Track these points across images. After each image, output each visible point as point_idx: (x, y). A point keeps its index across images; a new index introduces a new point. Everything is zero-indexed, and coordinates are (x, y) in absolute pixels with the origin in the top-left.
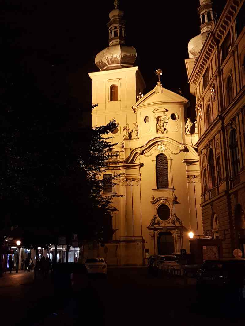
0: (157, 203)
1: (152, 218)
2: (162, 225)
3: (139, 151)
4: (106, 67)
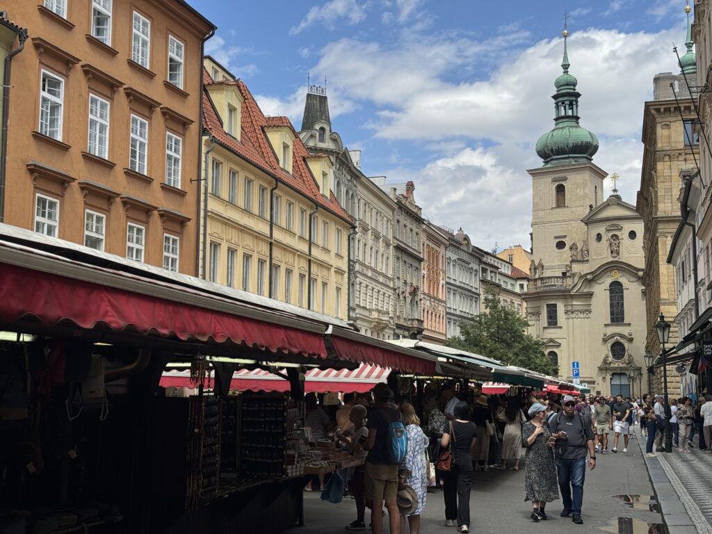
0: (610, 341)
1: (604, 356)
2: (616, 365)
3: (589, 277)
4: (549, 159)
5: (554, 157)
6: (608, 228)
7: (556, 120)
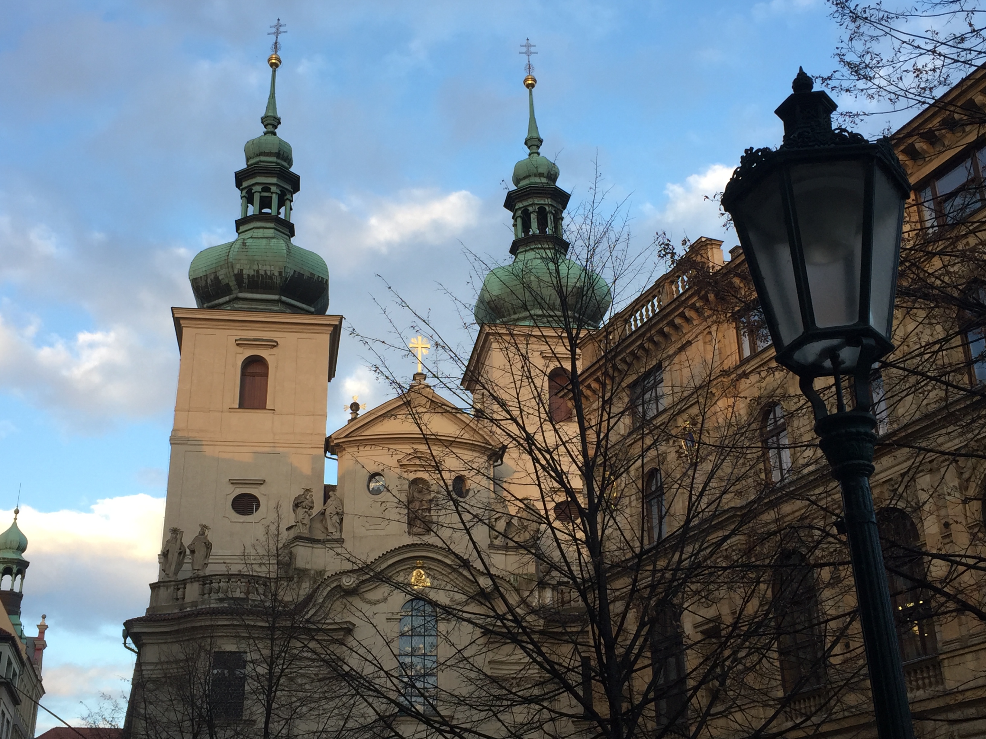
3: (348, 582)
4: (227, 298)
5: (241, 295)
6: (405, 462)
7: (239, 224)
